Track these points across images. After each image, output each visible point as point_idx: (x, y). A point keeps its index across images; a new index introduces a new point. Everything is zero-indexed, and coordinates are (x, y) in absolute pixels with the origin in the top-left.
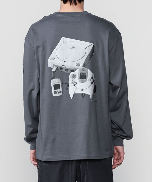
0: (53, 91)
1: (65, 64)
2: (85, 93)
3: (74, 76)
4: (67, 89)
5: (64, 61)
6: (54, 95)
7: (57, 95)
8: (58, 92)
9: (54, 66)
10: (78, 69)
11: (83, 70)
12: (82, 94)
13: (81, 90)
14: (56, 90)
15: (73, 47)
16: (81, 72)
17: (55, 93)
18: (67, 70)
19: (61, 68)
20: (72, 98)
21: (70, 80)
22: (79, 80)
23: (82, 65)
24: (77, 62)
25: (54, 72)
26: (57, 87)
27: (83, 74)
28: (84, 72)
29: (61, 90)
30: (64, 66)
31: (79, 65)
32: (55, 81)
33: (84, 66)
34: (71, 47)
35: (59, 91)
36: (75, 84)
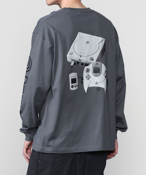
0: (71, 85)
1: (81, 58)
2: (100, 86)
3: (88, 70)
4: (82, 83)
5: (81, 56)
6: (71, 89)
7: (74, 89)
8: (74, 86)
9: (72, 60)
10: (91, 63)
11: (97, 64)
12: (97, 87)
13: (95, 84)
14: (73, 84)
15: (88, 42)
16: (95, 66)
17: (72, 86)
18: (82, 64)
19: (78, 63)
20: (86, 91)
21: (85, 74)
22: (93, 74)
23: (95, 59)
24: (90, 57)
25: (72, 66)
26: (74, 81)
27: (96, 68)
28: (98, 66)
29: (77, 84)
30: (80, 61)
31: (92, 59)
32: (73, 75)
33: (97, 60)
34: (86, 42)
35: (76, 85)
36: (88, 78)
